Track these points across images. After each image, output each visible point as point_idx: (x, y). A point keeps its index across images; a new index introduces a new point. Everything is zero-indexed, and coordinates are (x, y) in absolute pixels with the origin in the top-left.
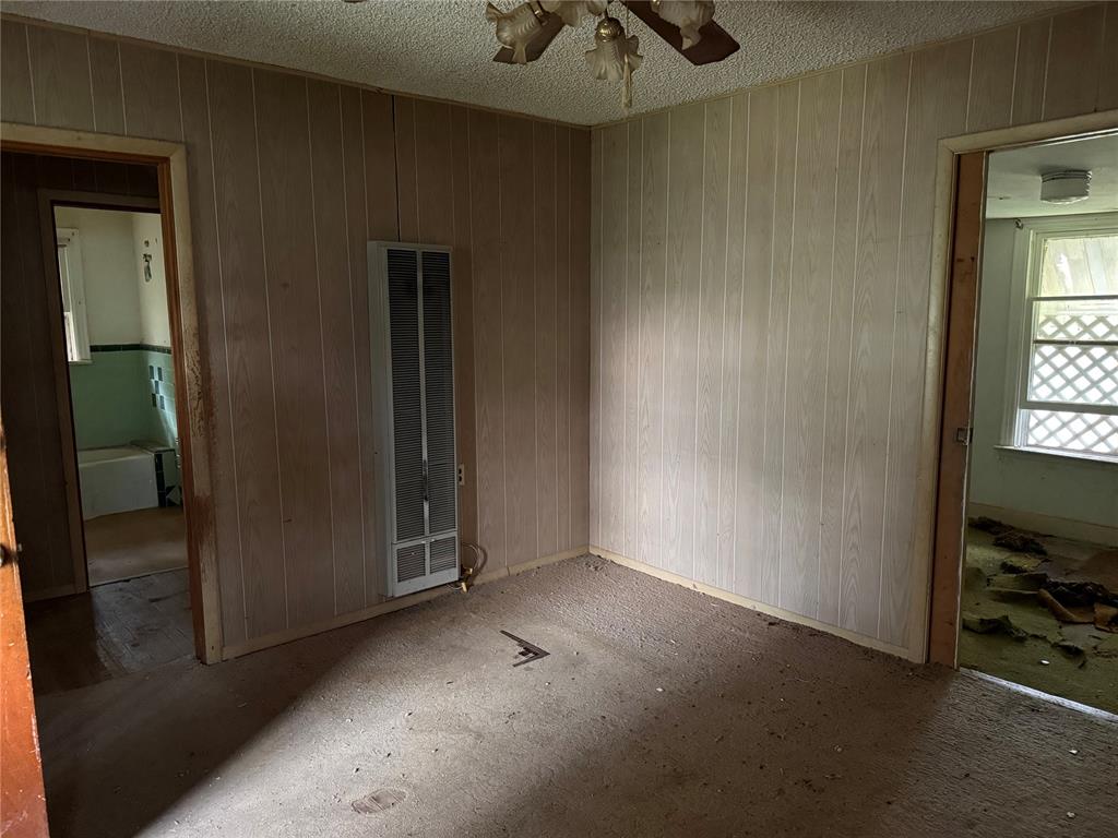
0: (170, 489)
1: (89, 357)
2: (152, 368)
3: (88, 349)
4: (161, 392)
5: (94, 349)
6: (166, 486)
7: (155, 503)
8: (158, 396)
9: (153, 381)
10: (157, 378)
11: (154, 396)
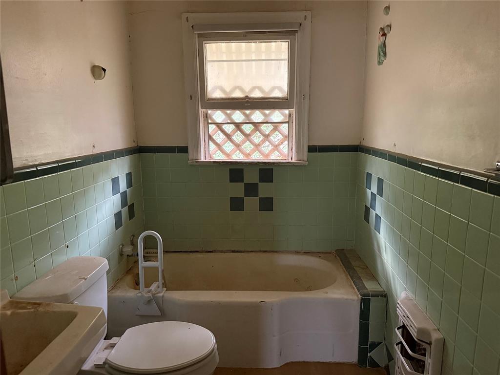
0: (374, 345)
1: (305, 158)
2: (369, 175)
3: (306, 149)
4: (378, 209)
5: (312, 149)
6: (370, 340)
7: (353, 357)
8: (373, 213)
9: (369, 192)
10: (374, 189)
11: (367, 211)
